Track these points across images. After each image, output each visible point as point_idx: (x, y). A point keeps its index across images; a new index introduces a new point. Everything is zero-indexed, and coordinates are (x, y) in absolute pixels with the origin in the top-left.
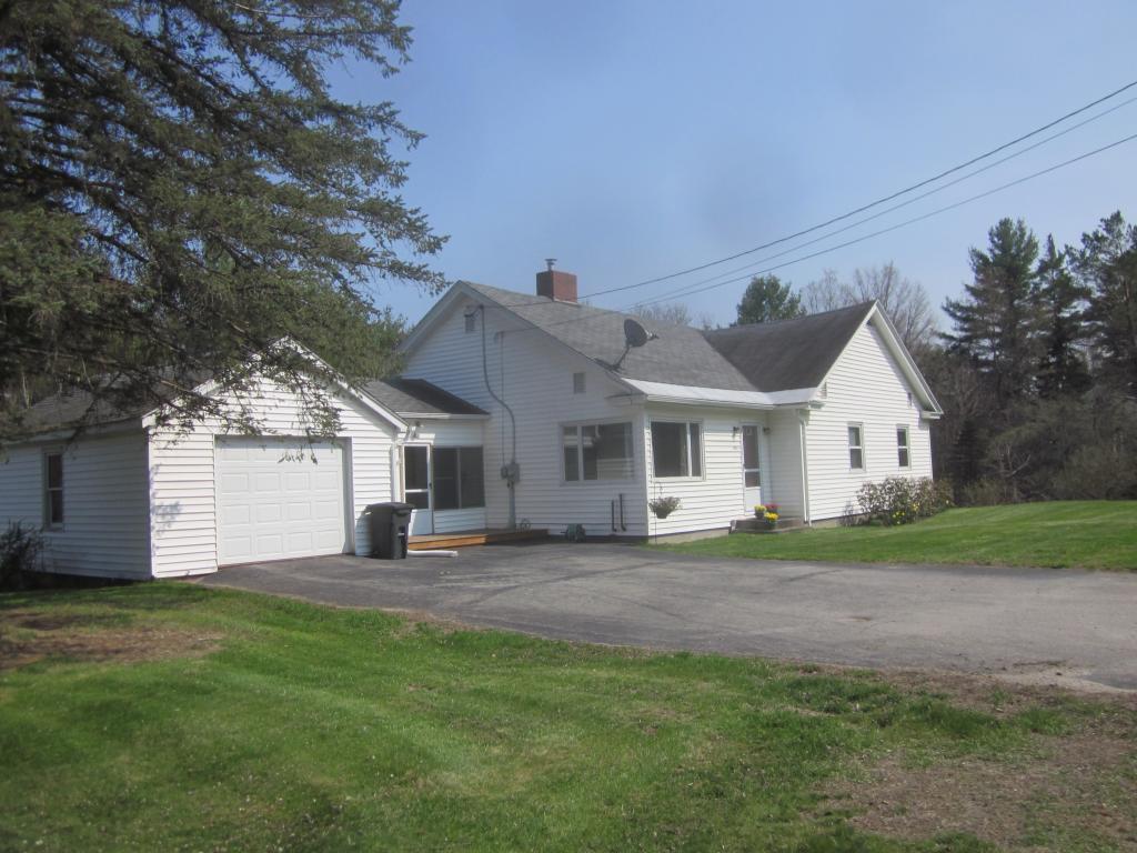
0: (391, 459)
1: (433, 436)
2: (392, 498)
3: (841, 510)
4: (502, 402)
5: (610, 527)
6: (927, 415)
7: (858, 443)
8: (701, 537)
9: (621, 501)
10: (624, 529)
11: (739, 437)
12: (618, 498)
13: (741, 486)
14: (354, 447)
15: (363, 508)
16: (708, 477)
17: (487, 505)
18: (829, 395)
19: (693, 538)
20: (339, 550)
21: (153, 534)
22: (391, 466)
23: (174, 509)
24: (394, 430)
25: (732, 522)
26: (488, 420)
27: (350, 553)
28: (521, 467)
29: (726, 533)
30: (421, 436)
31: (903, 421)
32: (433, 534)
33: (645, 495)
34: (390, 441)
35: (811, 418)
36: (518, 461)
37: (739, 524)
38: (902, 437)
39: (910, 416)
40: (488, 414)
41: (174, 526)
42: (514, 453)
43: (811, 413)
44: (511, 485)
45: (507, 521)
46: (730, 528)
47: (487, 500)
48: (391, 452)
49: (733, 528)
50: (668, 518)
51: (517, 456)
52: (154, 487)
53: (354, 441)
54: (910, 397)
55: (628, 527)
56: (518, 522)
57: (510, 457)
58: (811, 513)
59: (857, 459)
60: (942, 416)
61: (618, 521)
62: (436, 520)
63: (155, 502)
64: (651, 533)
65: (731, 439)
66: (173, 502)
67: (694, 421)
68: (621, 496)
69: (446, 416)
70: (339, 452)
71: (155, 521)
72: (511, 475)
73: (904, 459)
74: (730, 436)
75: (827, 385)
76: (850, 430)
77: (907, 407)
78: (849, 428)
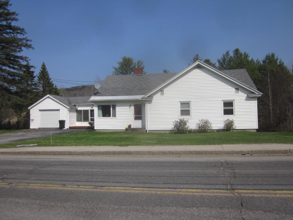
0: (67, 113)
7: (189, 108)
11: (132, 108)
13: (132, 120)
16: (118, 117)
19: (111, 131)
21: (30, 123)
38: (228, 104)
39: (239, 96)
41: (33, 122)
43: (153, 100)
53: (60, 110)
58: (149, 128)
59: (186, 112)
63: (31, 119)
64: (95, 129)
70: (58, 112)
74: (128, 107)
75: (164, 91)
76: (181, 104)
77: (234, 93)
78: (181, 103)
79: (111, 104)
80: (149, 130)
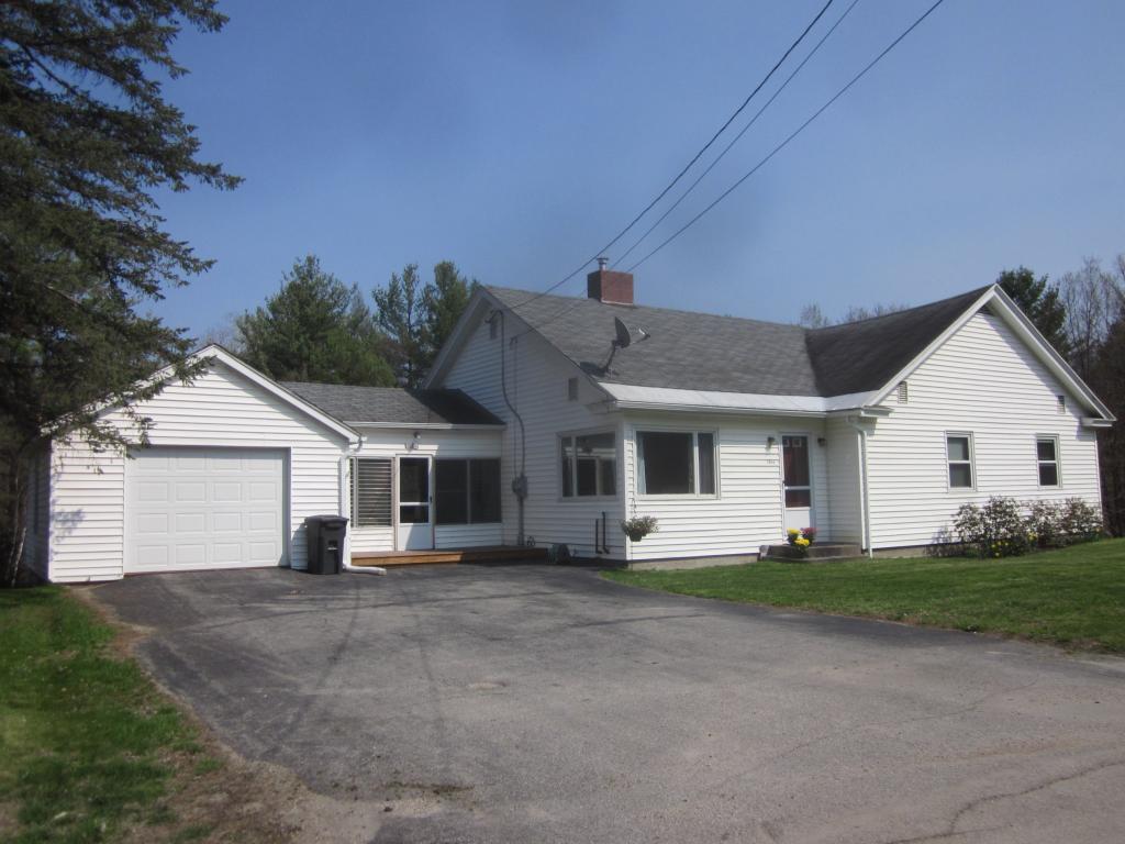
0: (340, 470)
1: (436, 447)
2: (340, 511)
3: (930, 536)
4: (514, 412)
5: (594, 549)
6: (1090, 422)
7: (966, 457)
8: (711, 563)
9: (604, 519)
10: (607, 552)
11: (777, 451)
12: (601, 517)
13: (778, 506)
14: (293, 458)
15: (303, 521)
16: (723, 495)
17: (504, 521)
18: (909, 399)
19: (700, 564)
20: (275, 563)
21: (51, 540)
22: (340, 477)
23: (77, 516)
24: (344, 441)
25: (762, 548)
26: (504, 430)
27: (285, 567)
28: (529, 480)
29: (755, 559)
30: (420, 447)
31: (1047, 430)
32: (433, 549)
33: (623, 513)
34: (339, 452)
35: (877, 426)
36: (526, 475)
37: (772, 549)
38: (1046, 449)
39: (1064, 425)
40: (503, 423)
41: (75, 533)
42: (523, 466)
43: (878, 421)
44: (521, 500)
45: (515, 538)
46: (759, 554)
47: (504, 515)
48: (339, 463)
49: (764, 554)
50: (642, 542)
51: (526, 469)
52: (54, 495)
53: (293, 451)
54: (1061, 399)
55: (612, 550)
56: (526, 539)
57: (519, 470)
58: (872, 540)
59: (961, 475)
60: (1114, 423)
61: (600, 543)
62: (437, 535)
63: (55, 509)
64: (629, 558)
65: (764, 451)
66: (75, 509)
67: (705, 431)
68: (604, 513)
69: (448, 426)
70: (279, 463)
71: (55, 528)
72: (521, 490)
73: (1049, 476)
74: (761, 449)
75: (909, 388)
76: (951, 440)
77: (1055, 413)
78: (949, 439)
79: (695, 430)
80: (874, 550)
